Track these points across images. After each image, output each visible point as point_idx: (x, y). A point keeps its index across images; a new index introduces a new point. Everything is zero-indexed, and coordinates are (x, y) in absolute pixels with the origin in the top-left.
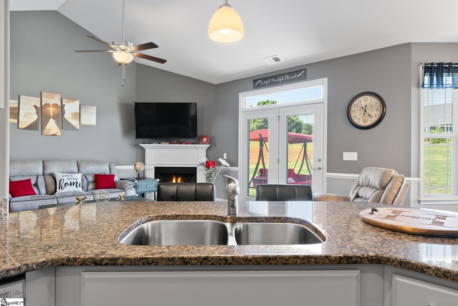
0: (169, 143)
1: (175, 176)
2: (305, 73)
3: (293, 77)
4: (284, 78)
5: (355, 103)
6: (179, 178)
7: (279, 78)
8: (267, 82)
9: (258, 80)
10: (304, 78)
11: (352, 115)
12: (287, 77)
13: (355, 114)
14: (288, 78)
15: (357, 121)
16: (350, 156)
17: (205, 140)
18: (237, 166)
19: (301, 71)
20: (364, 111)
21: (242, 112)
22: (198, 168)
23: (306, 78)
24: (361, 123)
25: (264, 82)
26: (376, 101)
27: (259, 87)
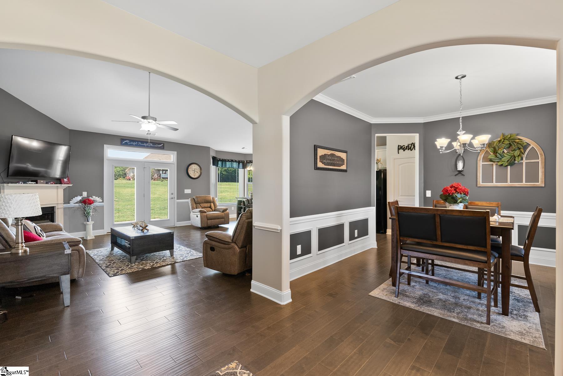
0: (35, 183)
2: (164, 145)
3: (155, 146)
4: (149, 145)
5: (190, 167)
7: (145, 144)
8: (134, 144)
9: (126, 140)
10: (163, 148)
11: (189, 172)
14: (151, 145)
15: (191, 175)
16: (188, 191)
17: (65, 180)
18: (103, 202)
19: (160, 144)
20: (194, 171)
21: (107, 159)
22: (57, 207)
23: (164, 148)
24: (193, 177)
25: (132, 143)
26: (199, 168)
27: (126, 144)
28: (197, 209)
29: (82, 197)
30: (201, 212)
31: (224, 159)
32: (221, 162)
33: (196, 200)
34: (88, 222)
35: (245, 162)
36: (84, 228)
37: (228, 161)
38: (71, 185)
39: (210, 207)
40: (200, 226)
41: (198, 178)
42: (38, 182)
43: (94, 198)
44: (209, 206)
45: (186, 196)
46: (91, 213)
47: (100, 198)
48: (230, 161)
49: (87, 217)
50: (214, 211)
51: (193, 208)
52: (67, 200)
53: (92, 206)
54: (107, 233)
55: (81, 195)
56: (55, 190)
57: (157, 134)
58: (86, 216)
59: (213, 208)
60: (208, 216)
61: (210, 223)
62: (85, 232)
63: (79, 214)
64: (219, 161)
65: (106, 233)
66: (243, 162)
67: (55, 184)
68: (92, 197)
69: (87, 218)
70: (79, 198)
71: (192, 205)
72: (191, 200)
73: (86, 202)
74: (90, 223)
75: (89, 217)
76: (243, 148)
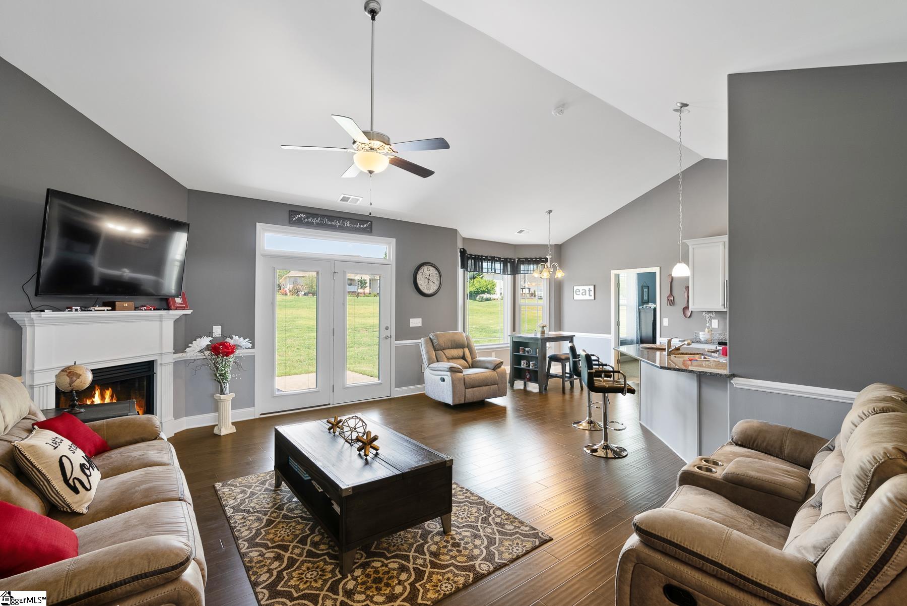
0: (110, 308)
1: (98, 386)
2: (371, 225)
3: (355, 226)
4: (343, 223)
5: (420, 271)
6: (108, 389)
7: (336, 222)
8: (315, 221)
9: (299, 213)
10: (369, 231)
11: (419, 282)
12: (348, 223)
13: (421, 282)
14: (348, 225)
15: (421, 288)
16: (416, 322)
17: (178, 300)
18: (253, 347)
19: (365, 222)
20: (428, 280)
21: (262, 255)
22: (159, 362)
23: (371, 231)
24: (426, 291)
25: (310, 220)
26: (437, 272)
27: (299, 223)
28: (438, 361)
29: (210, 338)
30: (452, 370)
31: (479, 256)
32: (473, 260)
33: (435, 341)
34: (224, 394)
35: (517, 260)
36: (216, 407)
37: (487, 259)
38: (189, 312)
39: (464, 358)
40: (450, 401)
41: (437, 293)
42: (117, 307)
43: (235, 340)
44: (461, 354)
45: (415, 333)
46: (229, 376)
47: (247, 340)
48: (489, 260)
49: (220, 382)
50: (473, 367)
51: (430, 362)
52: (181, 345)
53: (232, 358)
54: (261, 415)
55: (210, 334)
56: (157, 324)
57: (361, 199)
58: (220, 380)
59: (470, 360)
60: (466, 381)
61: (472, 395)
62: (217, 414)
63: (205, 374)
64: (468, 258)
65: (258, 416)
66: (512, 262)
67: (154, 309)
68: (232, 338)
69: (221, 385)
70: (205, 341)
71: (427, 352)
72: (426, 343)
73: (221, 349)
74: (228, 398)
75: (224, 383)
76: (521, 232)
